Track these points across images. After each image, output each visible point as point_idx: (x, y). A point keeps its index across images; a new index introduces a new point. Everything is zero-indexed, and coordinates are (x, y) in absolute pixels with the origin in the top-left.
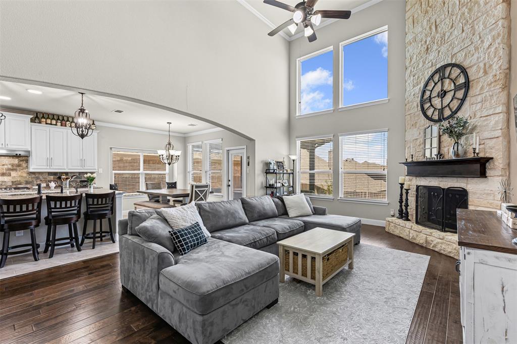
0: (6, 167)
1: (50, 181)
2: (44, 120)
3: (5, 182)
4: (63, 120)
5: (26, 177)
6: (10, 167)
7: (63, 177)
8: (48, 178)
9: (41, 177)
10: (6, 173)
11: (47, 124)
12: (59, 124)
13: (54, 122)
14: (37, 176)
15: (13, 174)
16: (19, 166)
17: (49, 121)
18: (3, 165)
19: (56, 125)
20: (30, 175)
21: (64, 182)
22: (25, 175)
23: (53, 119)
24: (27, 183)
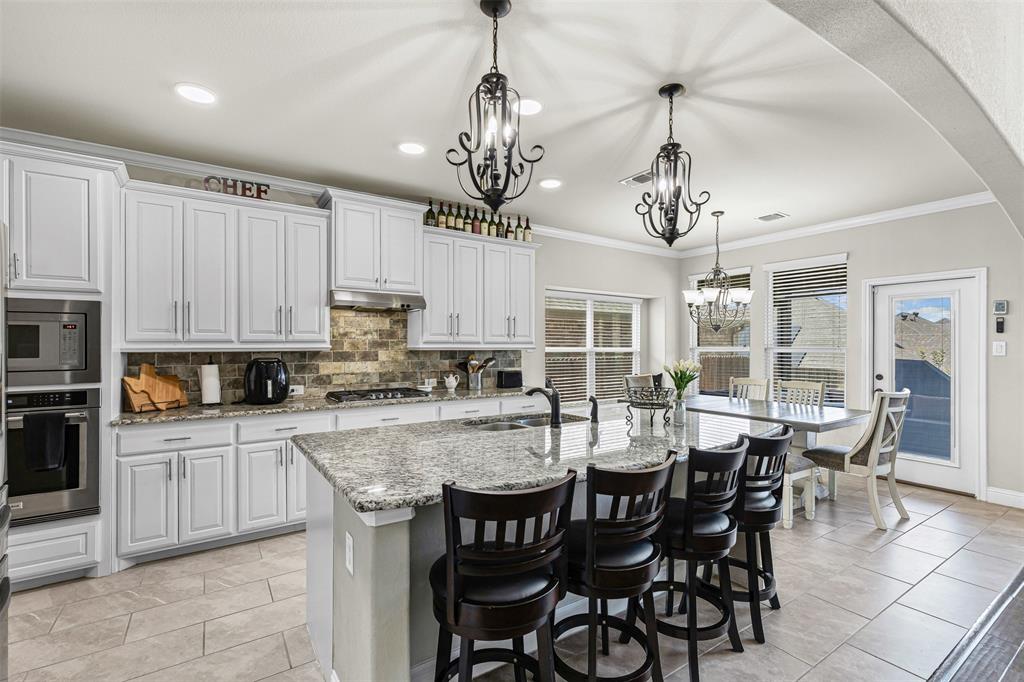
0: (369, 337)
1: (446, 373)
2: (443, 218)
3: (368, 374)
4: (476, 217)
5: (403, 363)
6: (376, 337)
7: (473, 362)
8: (440, 366)
9: (429, 363)
10: (370, 353)
11: (448, 227)
12: (469, 228)
13: (460, 222)
14: (422, 359)
15: (383, 355)
16: (392, 334)
17: (451, 221)
18: (366, 333)
19: (464, 230)
20: (409, 358)
21: (472, 375)
22: (401, 357)
23: (458, 216)
24: (406, 377)
